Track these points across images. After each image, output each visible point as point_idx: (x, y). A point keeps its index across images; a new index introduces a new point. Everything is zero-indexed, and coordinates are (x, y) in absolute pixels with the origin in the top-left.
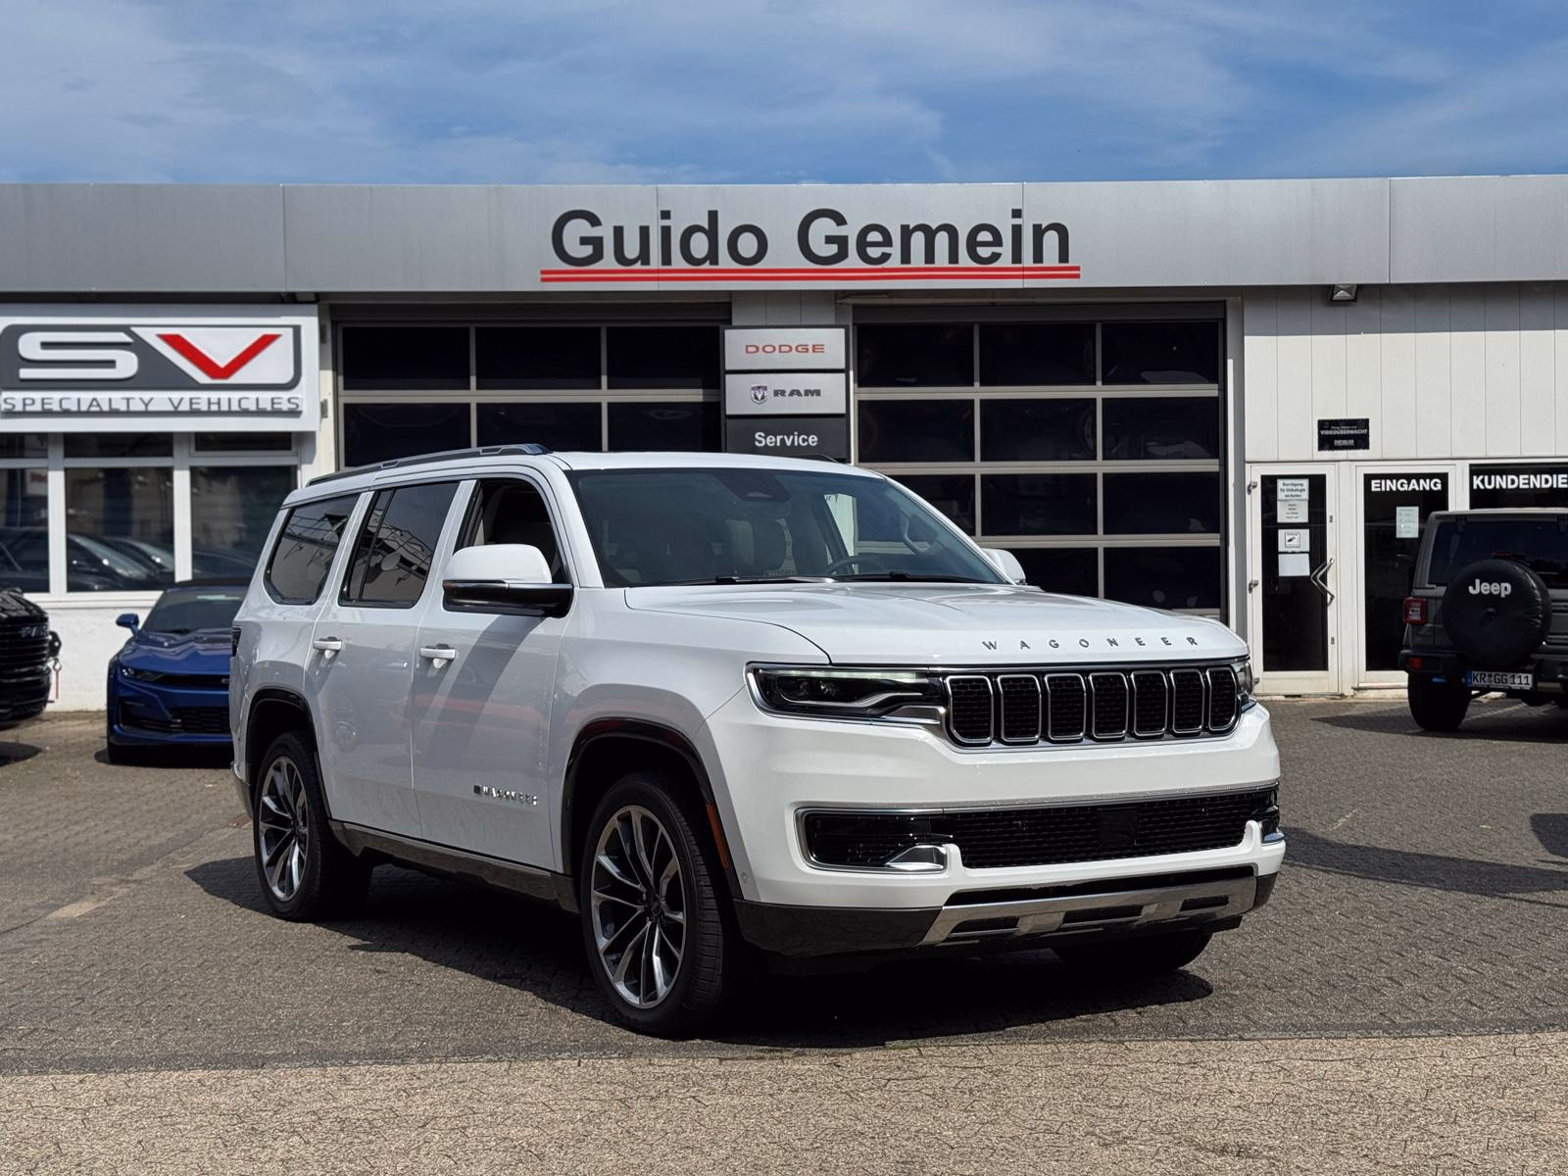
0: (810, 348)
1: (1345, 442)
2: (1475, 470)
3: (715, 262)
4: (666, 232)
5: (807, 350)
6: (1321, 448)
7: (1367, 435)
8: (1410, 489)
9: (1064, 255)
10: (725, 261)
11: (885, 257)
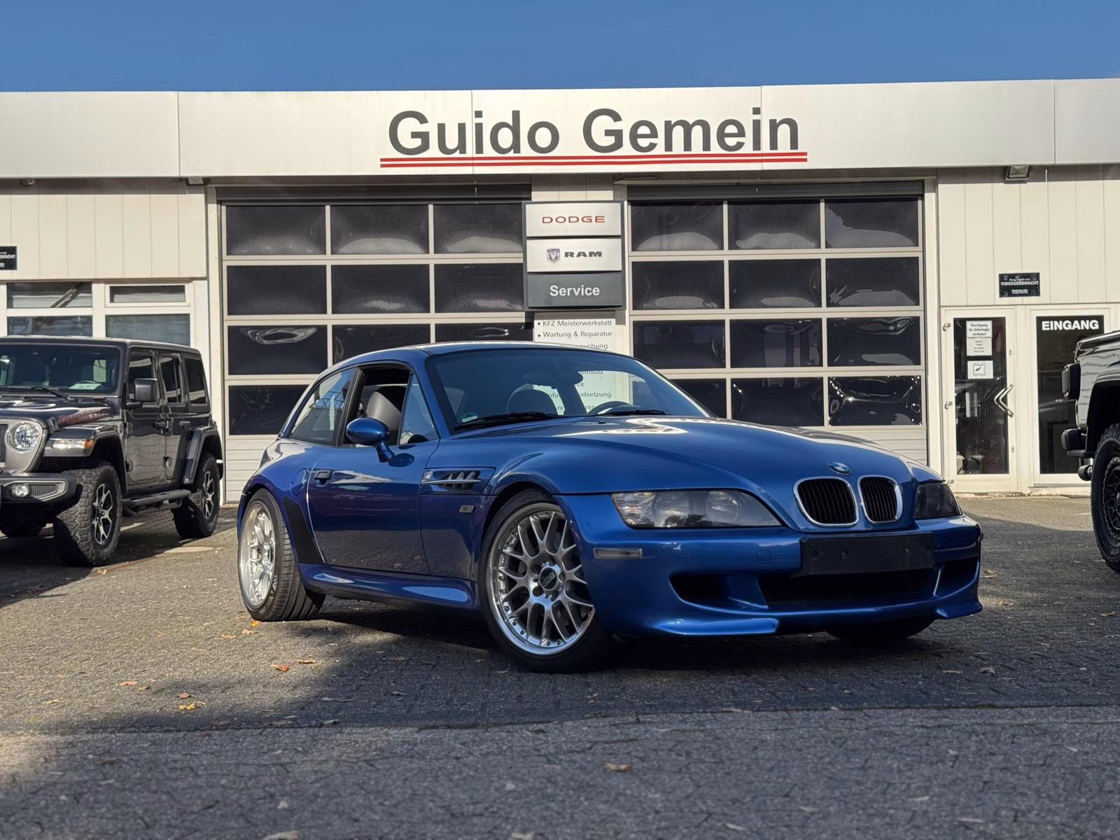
0: (593, 219)
1: (1021, 291)
3: (517, 150)
4: (479, 128)
5: (591, 221)
6: (1002, 295)
7: (1038, 286)
8: (1073, 328)
9: (794, 144)
10: (526, 150)
11: (652, 146)
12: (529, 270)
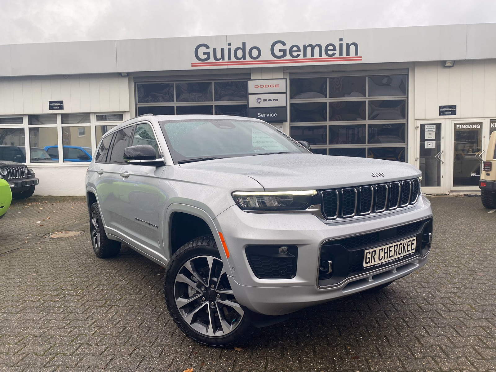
0: (275, 86)
1: (448, 113)
2: (492, 121)
3: (245, 59)
4: (229, 50)
5: (274, 87)
6: (440, 115)
7: (456, 111)
8: (470, 128)
9: (356, 53)
10: (248, 58)
11: (298, 55)
12: (250, 106)
